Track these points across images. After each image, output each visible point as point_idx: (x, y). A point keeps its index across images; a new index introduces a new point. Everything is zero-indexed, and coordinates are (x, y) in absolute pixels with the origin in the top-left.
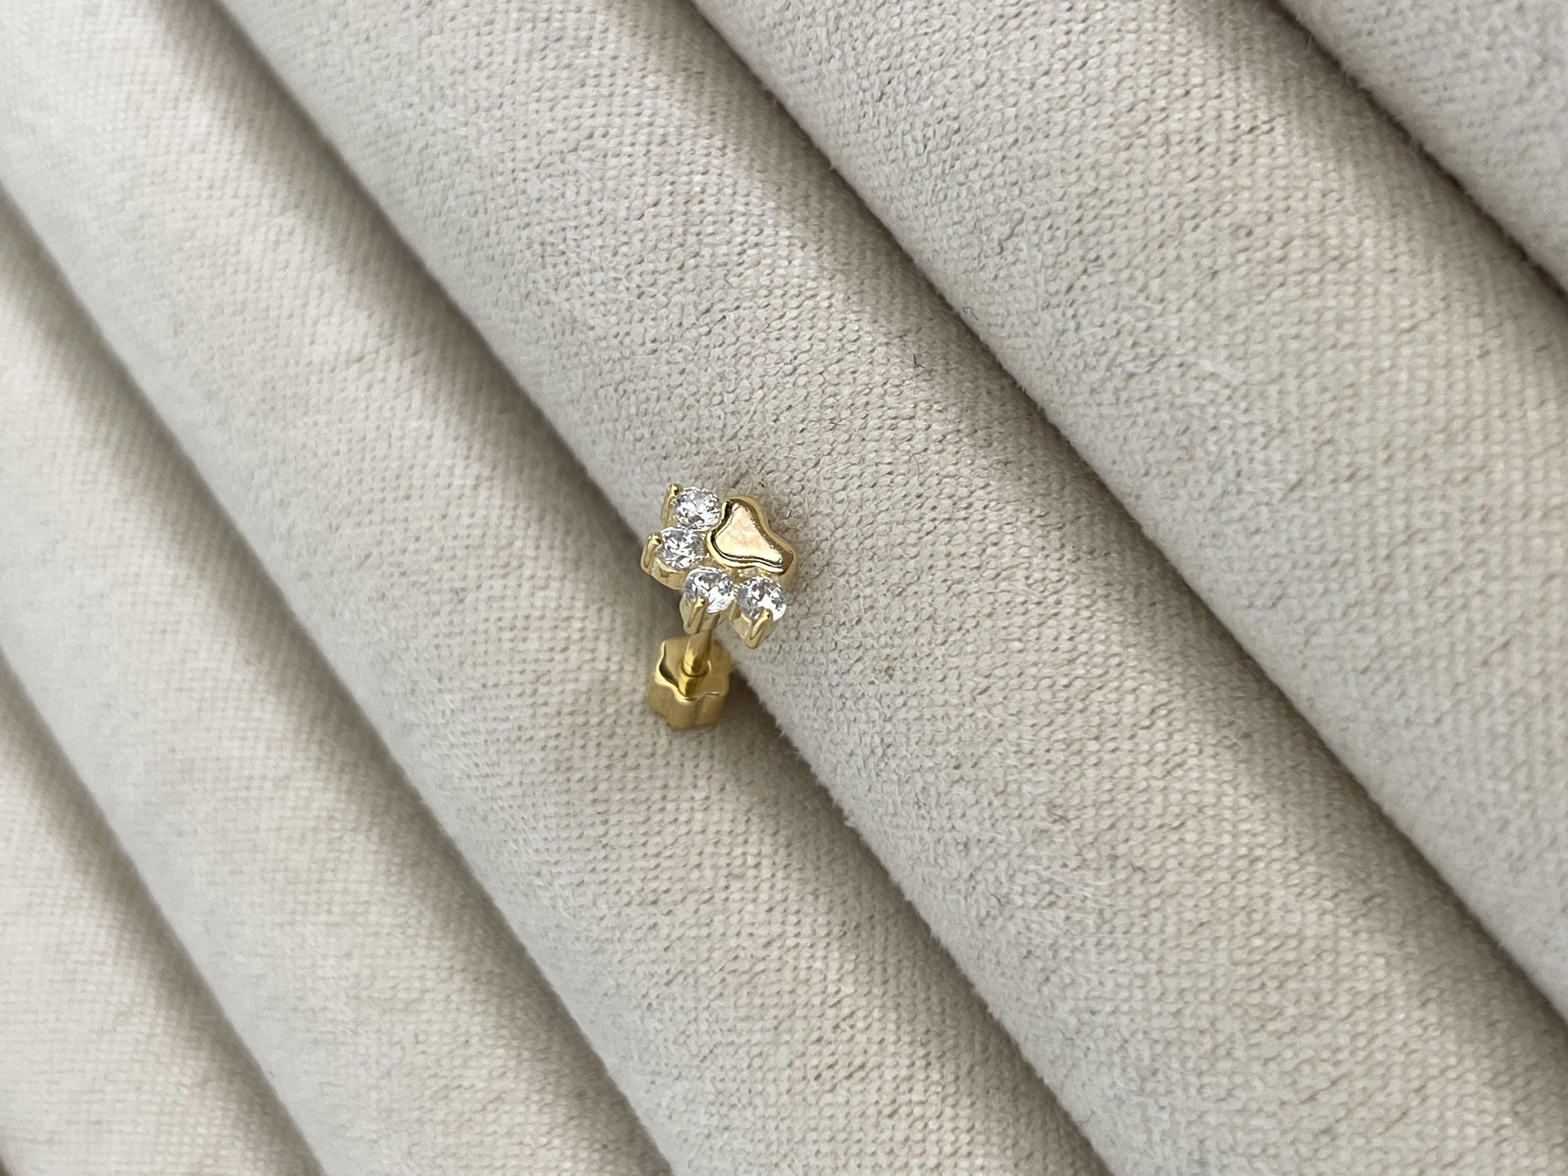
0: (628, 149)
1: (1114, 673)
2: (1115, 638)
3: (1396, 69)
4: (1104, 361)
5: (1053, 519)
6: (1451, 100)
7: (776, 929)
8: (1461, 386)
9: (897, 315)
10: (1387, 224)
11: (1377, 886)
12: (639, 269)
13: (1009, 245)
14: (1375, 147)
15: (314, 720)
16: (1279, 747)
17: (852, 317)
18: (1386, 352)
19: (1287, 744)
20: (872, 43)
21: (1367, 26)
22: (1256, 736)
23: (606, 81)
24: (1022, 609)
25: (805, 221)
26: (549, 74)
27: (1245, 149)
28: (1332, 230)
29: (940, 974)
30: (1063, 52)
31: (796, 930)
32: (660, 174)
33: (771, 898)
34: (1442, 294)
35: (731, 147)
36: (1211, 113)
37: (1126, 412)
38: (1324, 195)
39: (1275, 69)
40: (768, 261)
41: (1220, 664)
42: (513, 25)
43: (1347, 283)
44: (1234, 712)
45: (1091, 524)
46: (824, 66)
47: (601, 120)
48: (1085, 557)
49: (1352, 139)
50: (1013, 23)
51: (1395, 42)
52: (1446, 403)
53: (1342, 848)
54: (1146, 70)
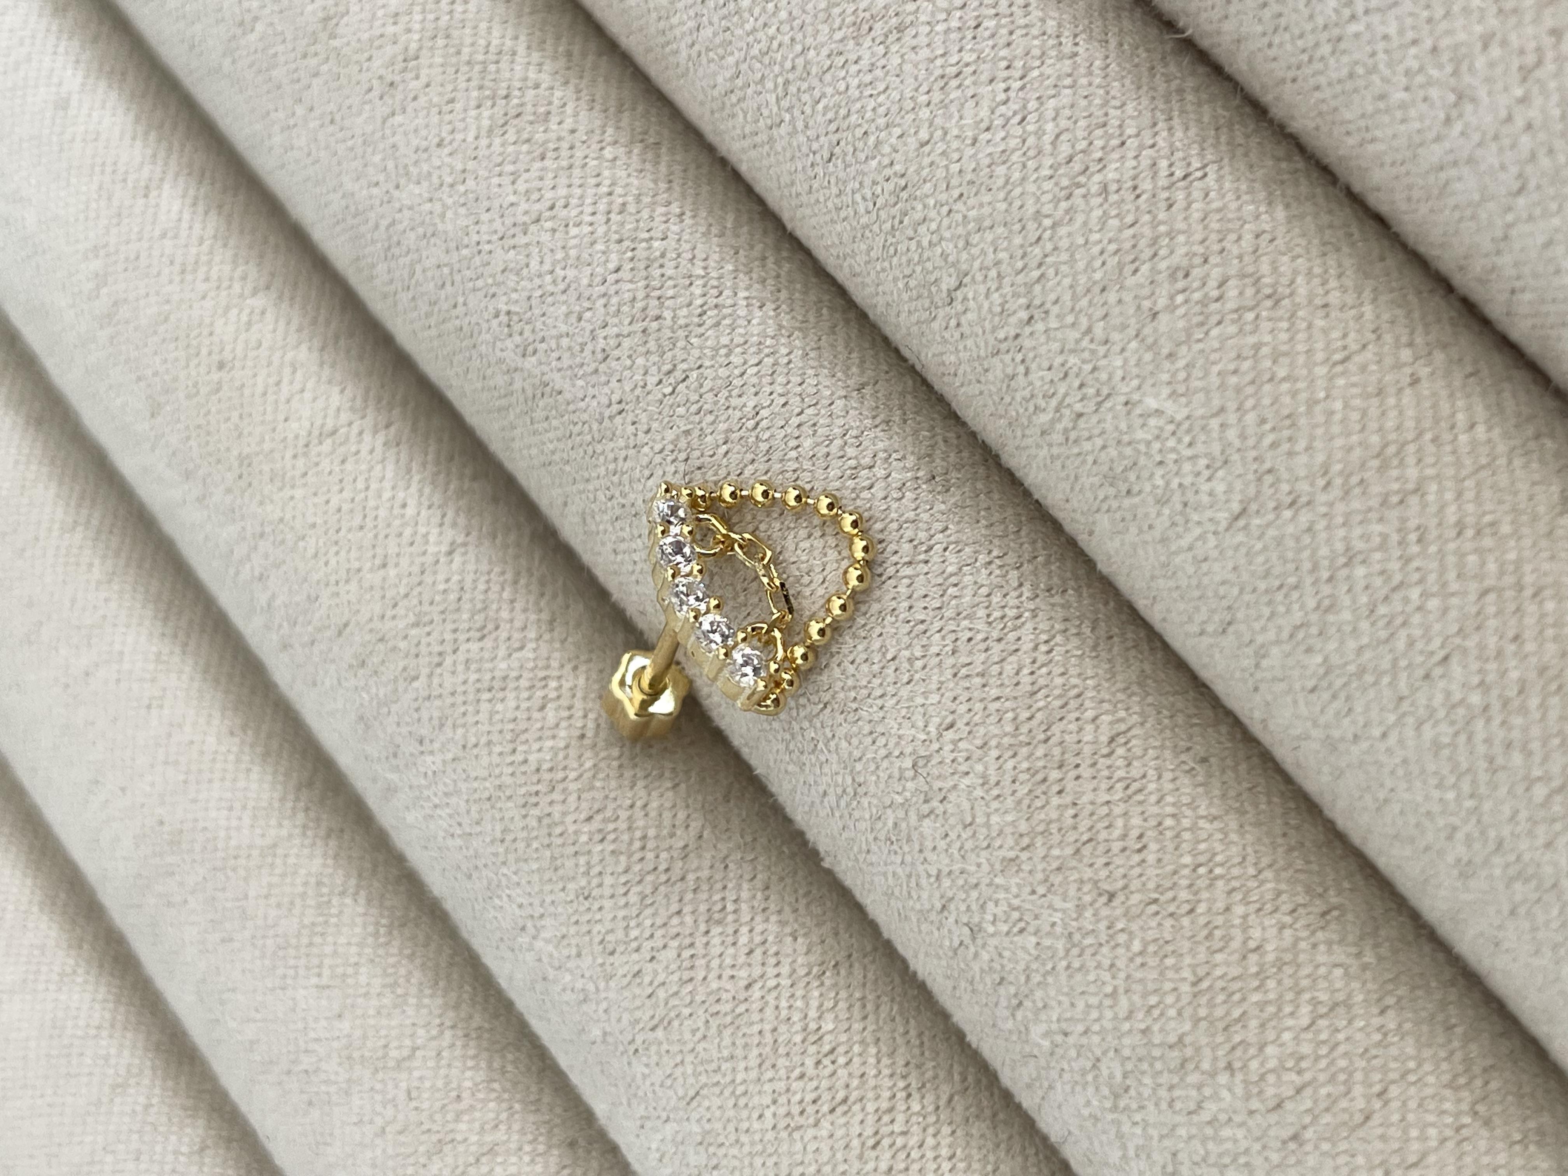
0: (588, 219)
1: (1073, 704)
2: (1073, 671)
3: (1320, 114)
4: (1054, 402)
5: (1011, 559)
6: (1373, 140)
7: (757, 971)
8: (1393, 414)
9: (854, 369)
10: (1318, 261)
11: (1334, 900)
12: (602, 333)
13: (959, 295)
14: (1304, 189)
15: (299, 789)
16: (1235, 769)
17: (811, 372)
18: (1321, 383)
19: (1243, 767)
20: (820, 106)
21: (1290, 74)
22: (1213, 760)
23: (565, 153)
24: (983, 646)
25: (763, 281)
26: (511, 149)
27: (1180, 196)
28: (1265, 268)
29: (918, 1008)
30: (1003, 109)
31: (775, 971)
32: (620, 241)
33: (751, 940)
34: (1372, 327)
35: (688, 214)
36: (1145, 163)
37: (1076, 450)
38: (1257, 236)
39: (1206, 119)
40: (727, 321)
41: (1176, 693)
42: (473, 103)
43: (1281, 319)
44: (1191, 737)
45: (1047, 563)
46: (775, 131)
47: (562, 191)
48: (1042, 595)
49: (1282, 182)
50: (954, 83)
51: (1317, 88)
52: (1380, 429)
53: (1299, 864)
54: (1082, 123)
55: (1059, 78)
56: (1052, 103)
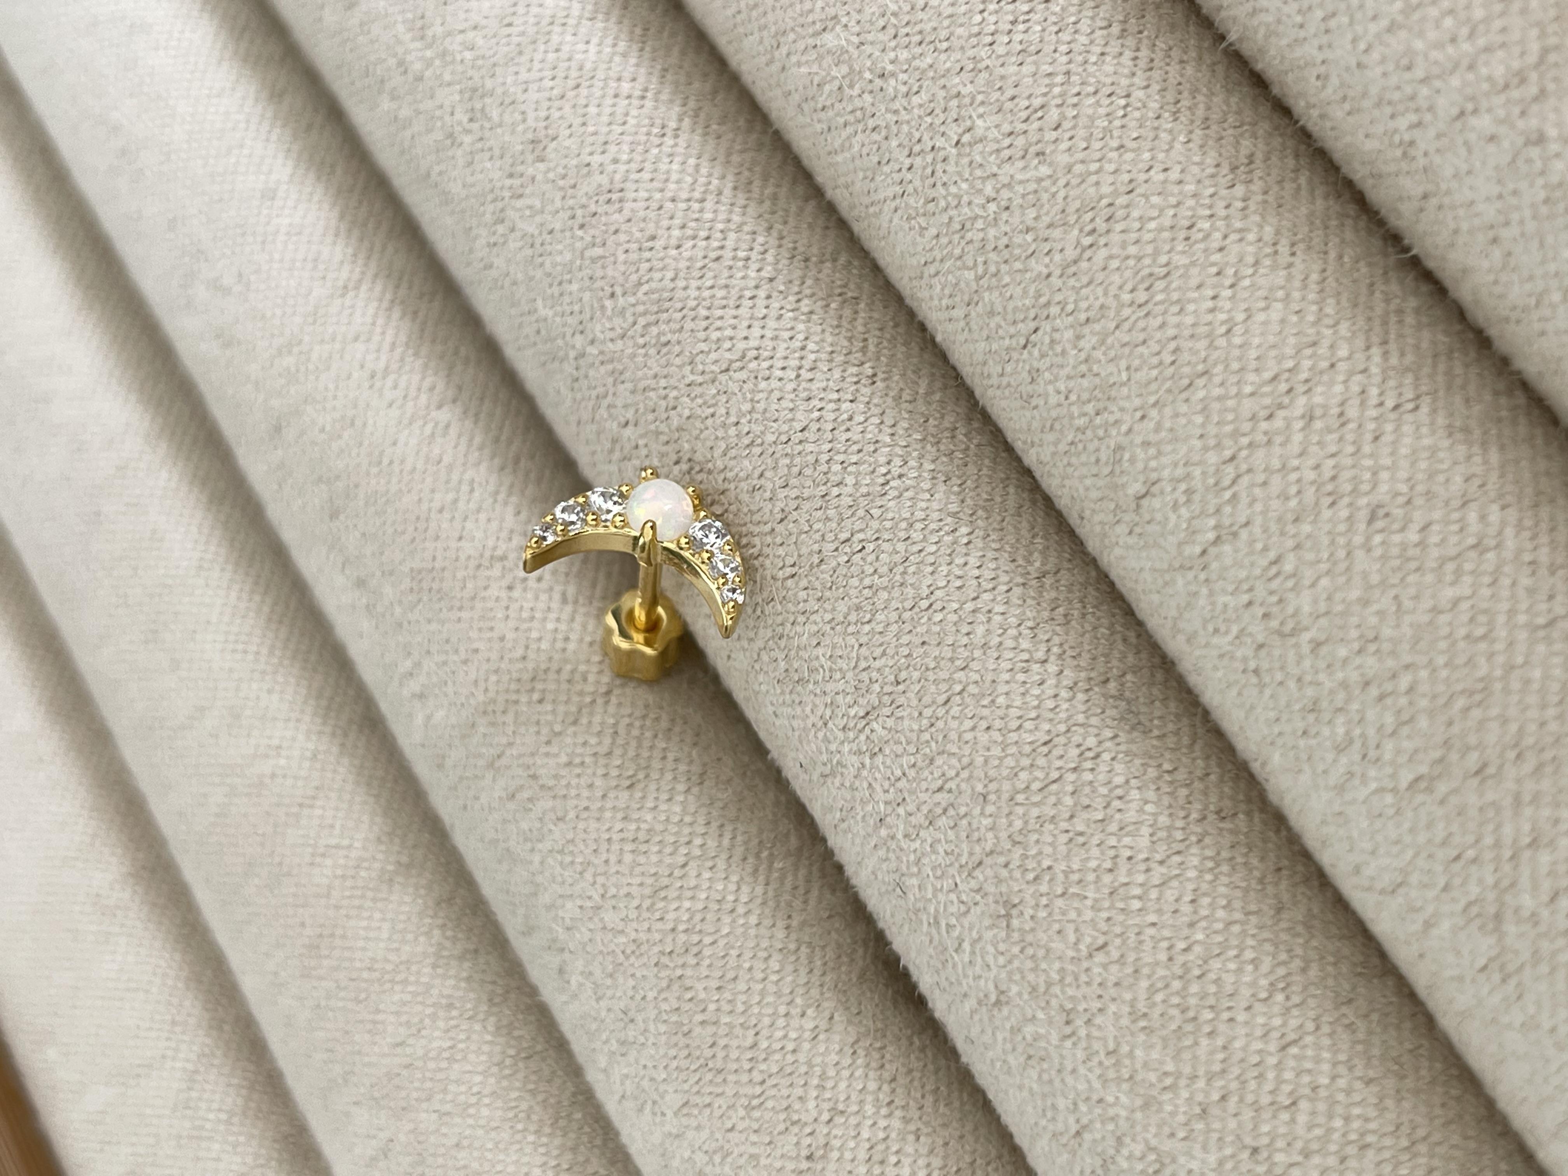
55: (1271, 290)
56: (1261, 317)
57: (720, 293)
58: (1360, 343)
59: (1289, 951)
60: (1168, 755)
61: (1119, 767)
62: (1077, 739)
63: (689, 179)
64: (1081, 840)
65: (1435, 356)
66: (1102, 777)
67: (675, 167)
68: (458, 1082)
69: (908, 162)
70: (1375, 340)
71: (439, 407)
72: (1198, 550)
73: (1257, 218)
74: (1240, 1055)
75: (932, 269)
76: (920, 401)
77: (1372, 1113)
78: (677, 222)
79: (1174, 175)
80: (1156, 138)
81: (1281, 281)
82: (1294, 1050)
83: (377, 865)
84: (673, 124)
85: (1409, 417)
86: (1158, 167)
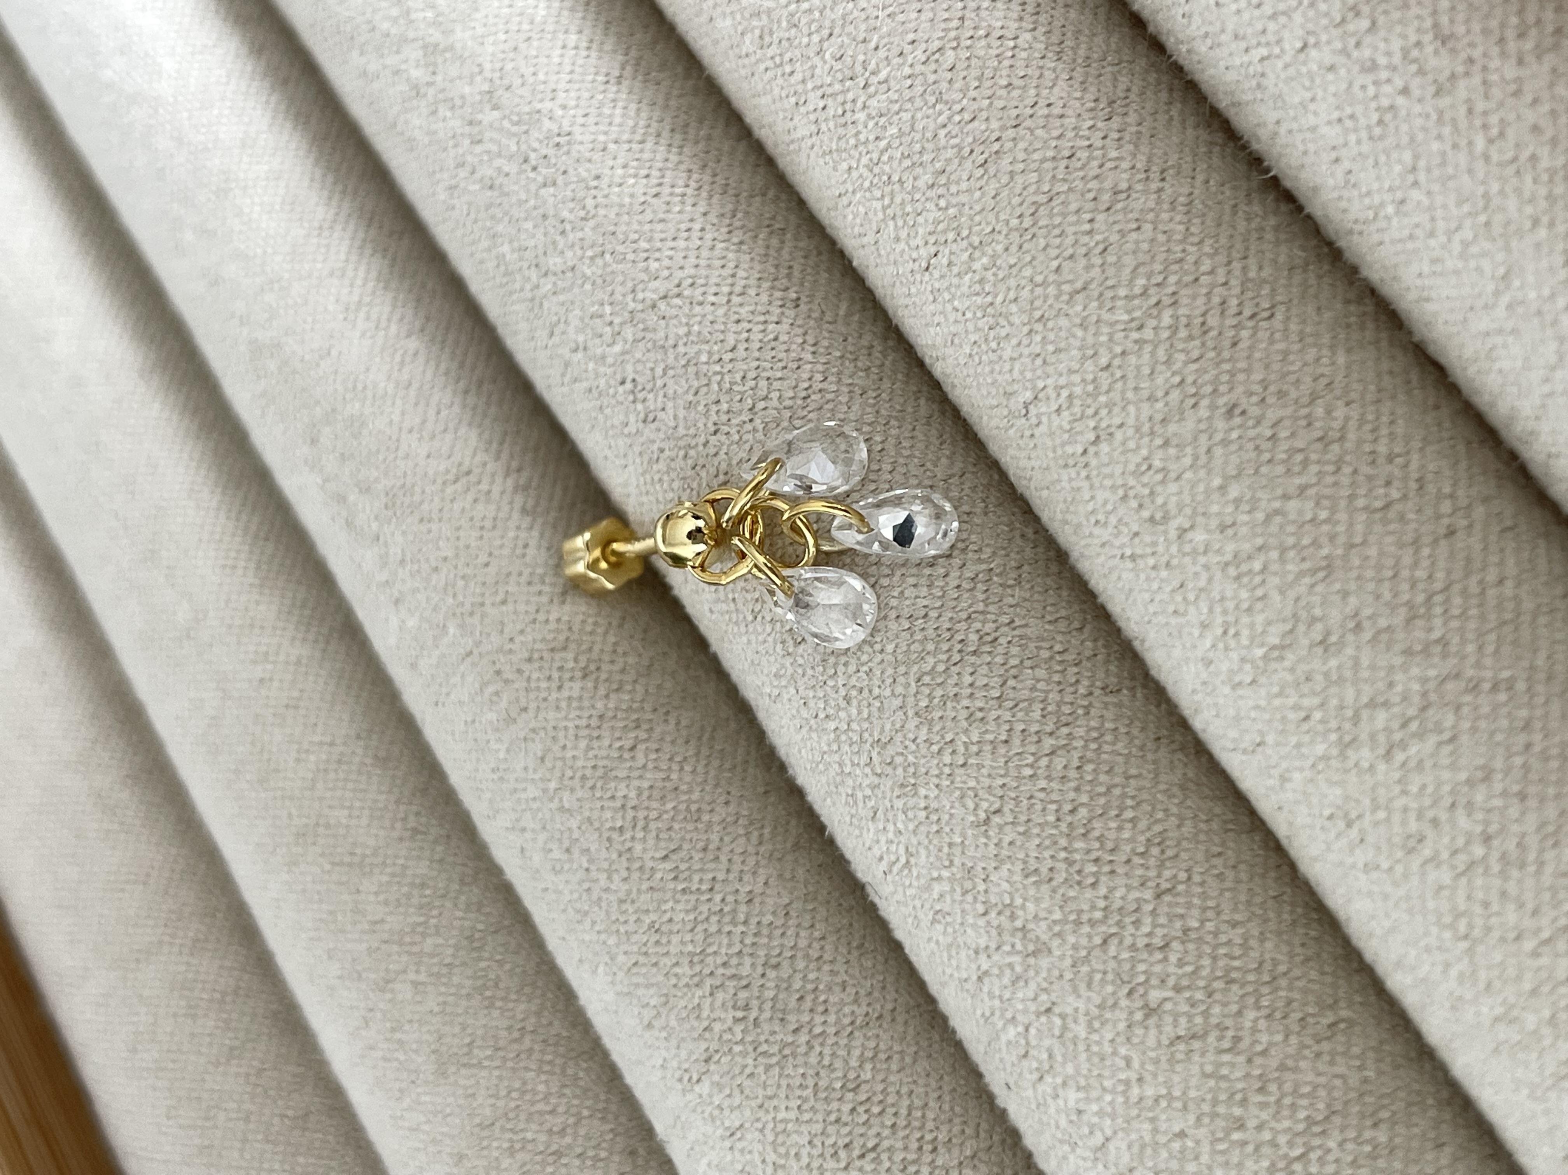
57: (659, 227)
58: (1221, 258)
59: (1166, 810)
60: (1059, 638)
61: (1015, 650)
62: (978, 625)
63: (631, 123)
64: (980, 715)
65: (1291, 269)
66: (999, 660)
67: (618, 111)
68: (432, 955)
69: (821, 104)
70: (1235, 255)
71: (409, 336)
72: (1080, 450)
73: (1131, 147)
74: (1118, 903)
75: (845, 200)
76: (840, 320)
77: (1237, 952)
78: (620, 161)
79: (1056, 110)
80: (1041, 76)
81: (1151, 204)
82: (1167, 898)
83: (357, 759)
84: (617, 73)
85: (1263, 324)
86: (1042, 102)
